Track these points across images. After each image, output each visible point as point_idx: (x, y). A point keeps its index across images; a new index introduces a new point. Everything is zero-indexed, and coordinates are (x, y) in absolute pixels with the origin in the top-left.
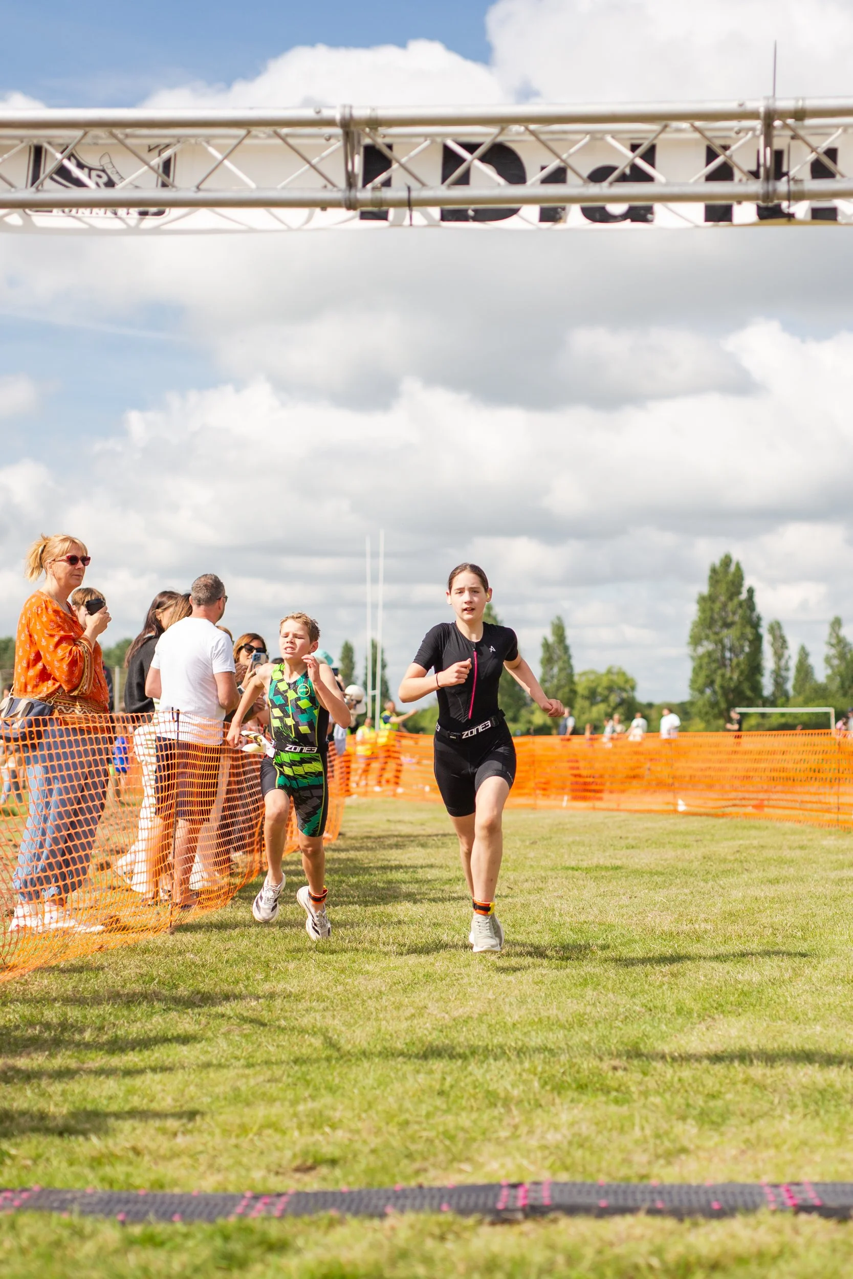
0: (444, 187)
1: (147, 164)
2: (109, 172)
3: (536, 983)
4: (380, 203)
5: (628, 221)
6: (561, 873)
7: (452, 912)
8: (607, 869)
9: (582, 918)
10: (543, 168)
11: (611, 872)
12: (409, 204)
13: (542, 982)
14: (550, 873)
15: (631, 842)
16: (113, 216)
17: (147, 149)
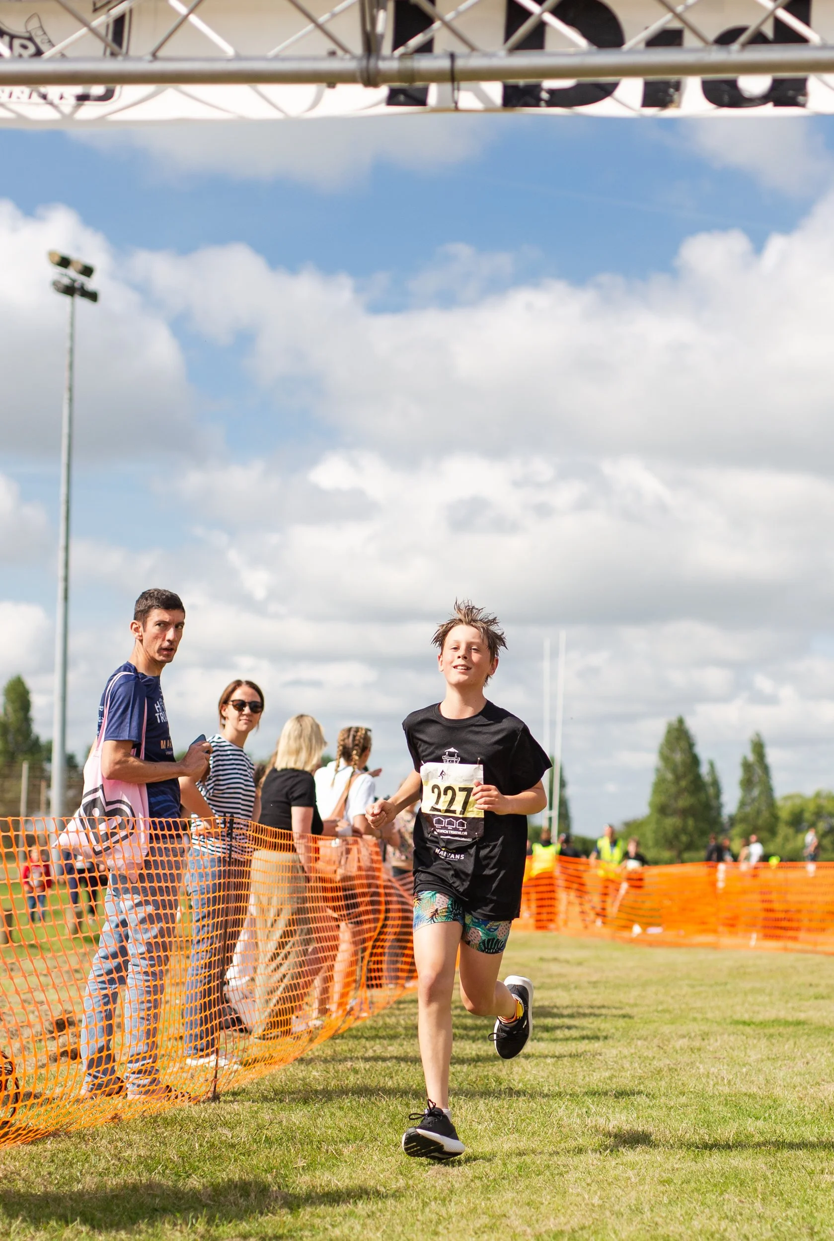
0: (502, 53)
1: (85, 24)
2: (38, 40)
3: (663, 1182)
4: (411, 76)
5: (770, 106)
6: (731, 1028)
7: (581, 1077)
8: (787, 1023)
9: (744, 1090)
10: (646, 28)
11: (791, 1029)
12: (453, 77)
13: (669, 1182)
14: (715, 1028)
15: (822, 990)
16: (42, 101)
17: (91, 8)
